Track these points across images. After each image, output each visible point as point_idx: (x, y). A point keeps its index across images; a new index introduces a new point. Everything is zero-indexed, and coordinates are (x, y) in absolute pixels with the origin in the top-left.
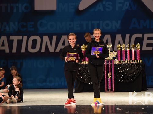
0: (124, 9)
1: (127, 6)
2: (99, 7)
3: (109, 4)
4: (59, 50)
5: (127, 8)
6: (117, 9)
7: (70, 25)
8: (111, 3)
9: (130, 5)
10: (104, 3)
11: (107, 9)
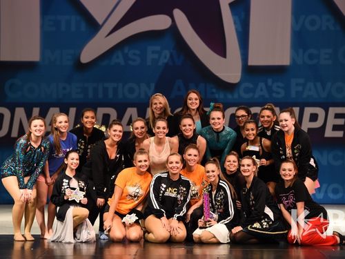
0: (160, 63)
2: (118, 57)
5: (166, 61)
6: (149, 63)
8: (138, 52)
9: (171, 56)
11: (131, 63)
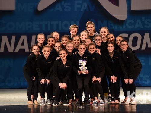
1: (85, 7)
3: (67, 5)
4: (19, 50)
7: (29, 25)
10: (63, 3)
